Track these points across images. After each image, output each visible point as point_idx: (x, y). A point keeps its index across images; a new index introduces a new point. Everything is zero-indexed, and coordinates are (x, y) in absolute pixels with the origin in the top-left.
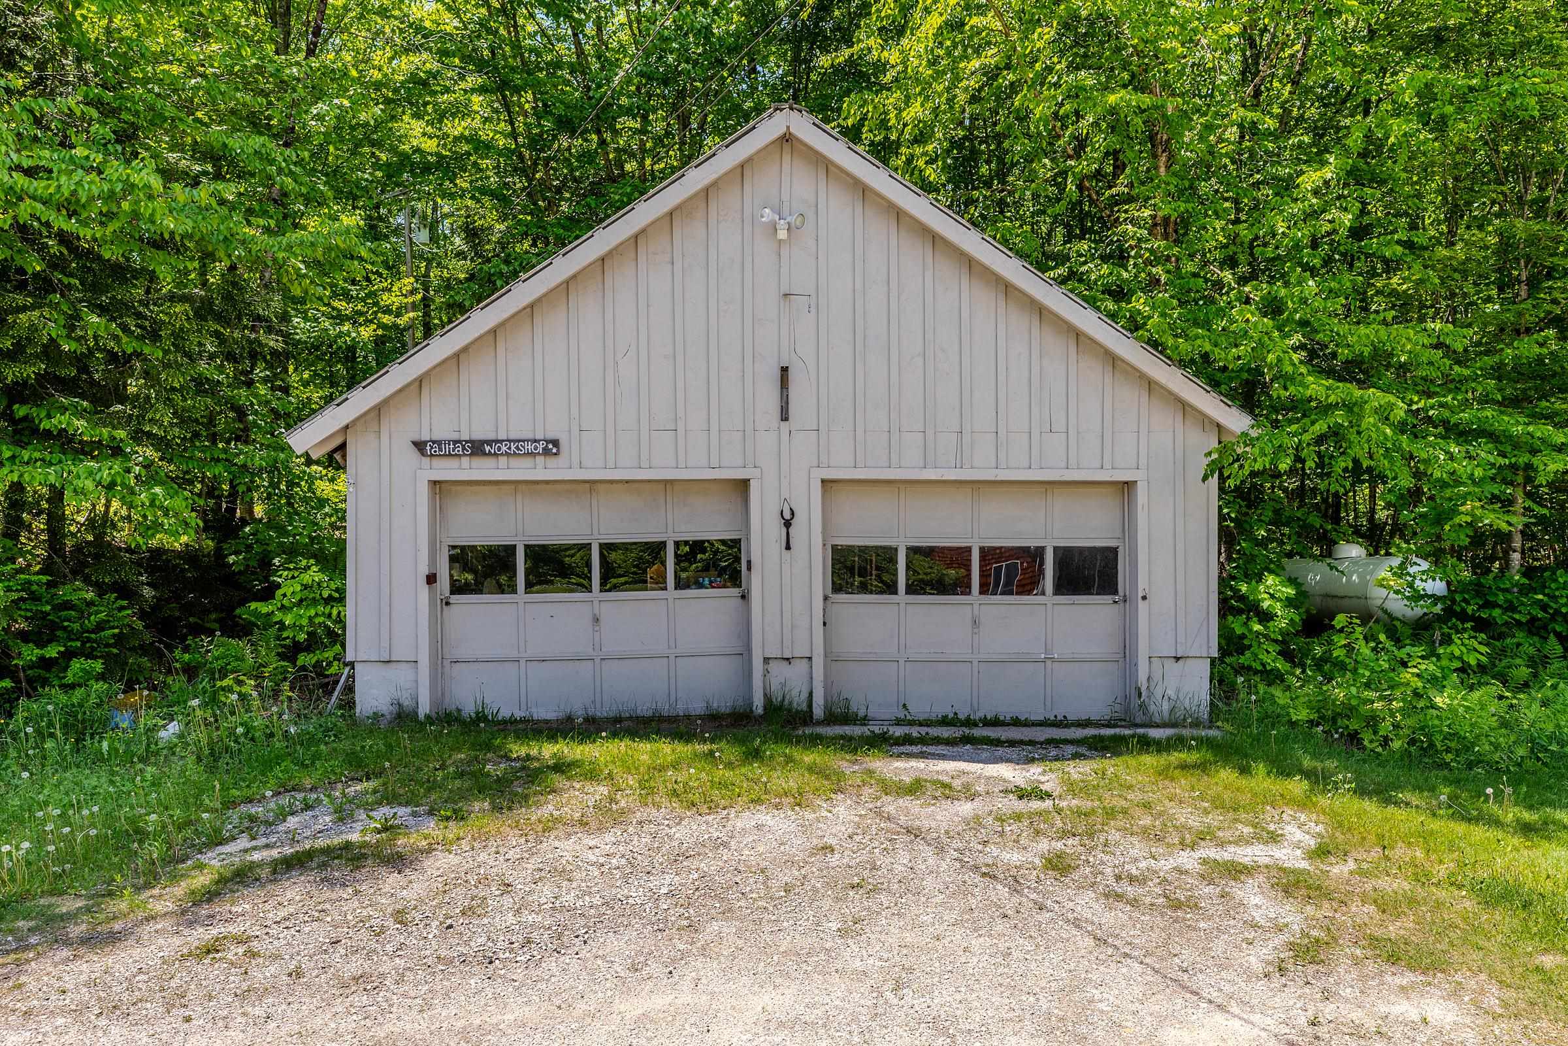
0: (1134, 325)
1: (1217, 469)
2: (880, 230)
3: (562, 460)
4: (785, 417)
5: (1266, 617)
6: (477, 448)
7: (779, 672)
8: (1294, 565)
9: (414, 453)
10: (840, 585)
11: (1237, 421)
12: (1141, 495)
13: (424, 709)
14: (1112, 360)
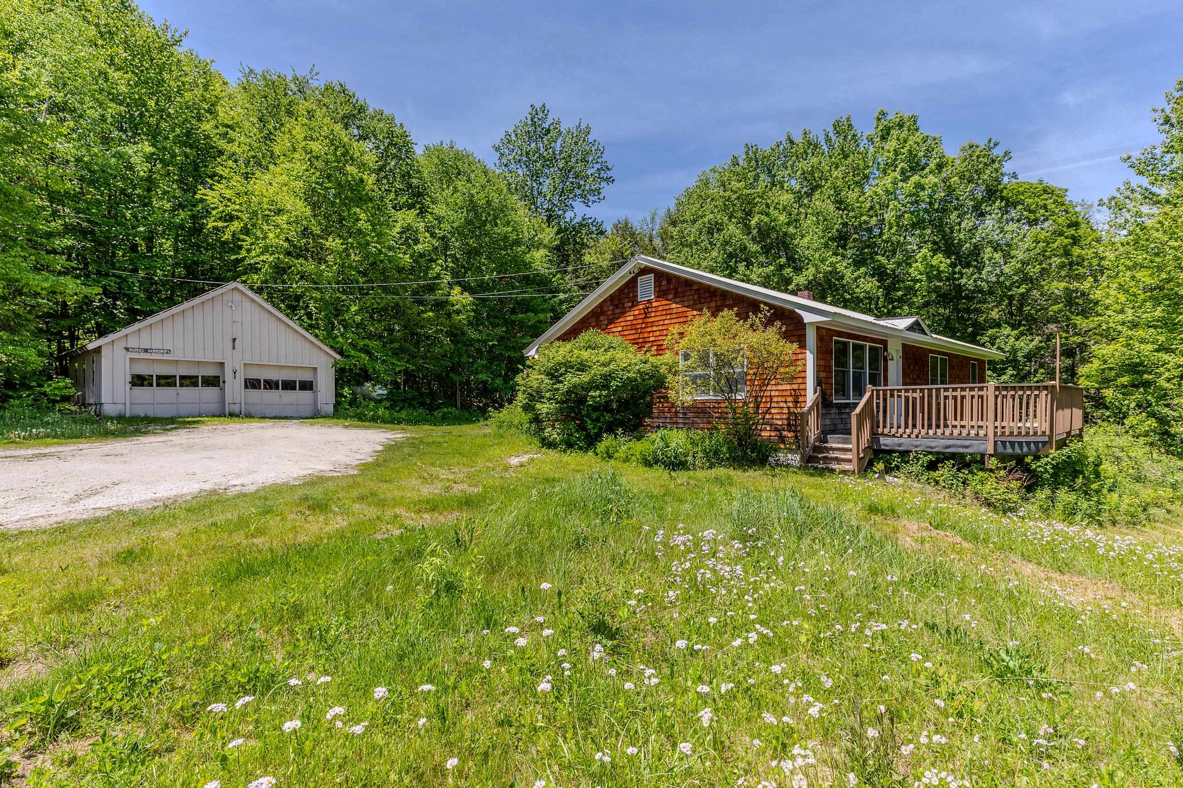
0: (316, 336)
1: (334, 365)
2: (257, 310)
3: (172, 355)
4: (234, 348)
5: (345, 397)
6: (146, 351)
7: (232, 406)
8: (354, 388)
9: (124, 351)
10: (246, 387)
11: (338, 357)
12: (318, 369)
13: (128, 415)
14: (312, 343)
